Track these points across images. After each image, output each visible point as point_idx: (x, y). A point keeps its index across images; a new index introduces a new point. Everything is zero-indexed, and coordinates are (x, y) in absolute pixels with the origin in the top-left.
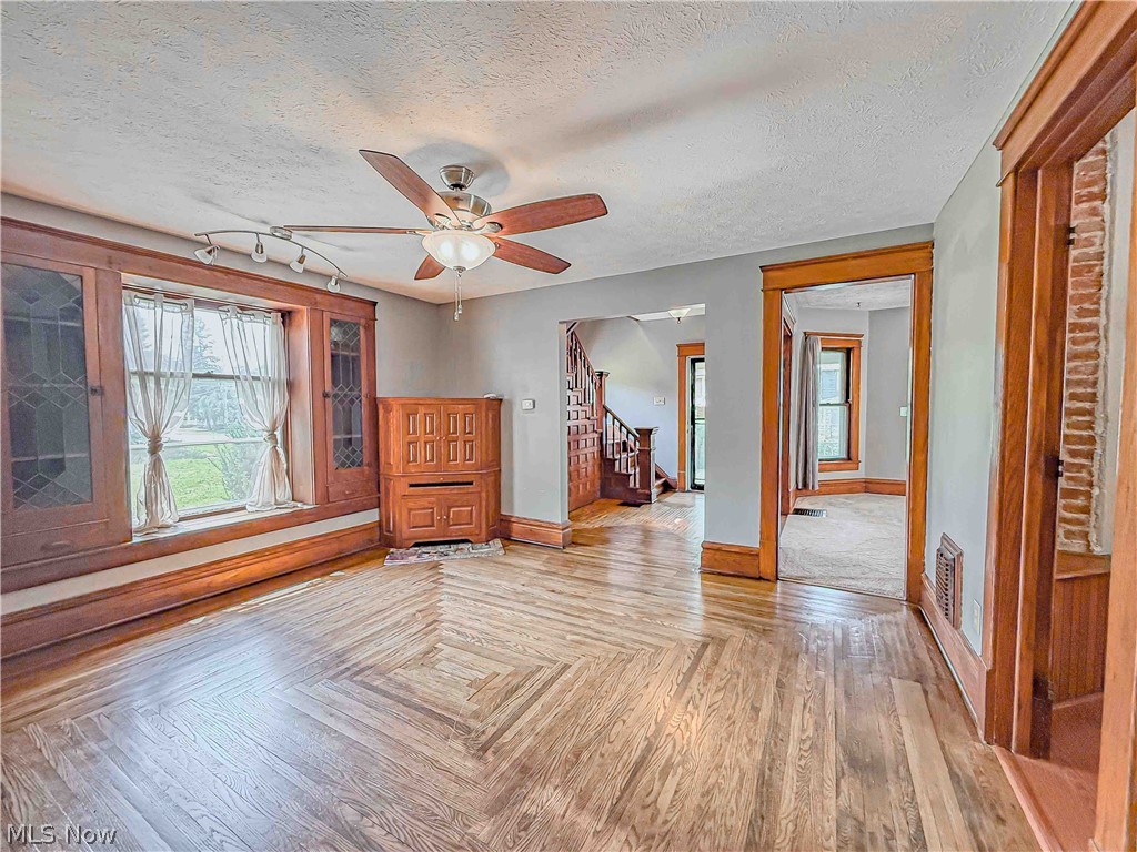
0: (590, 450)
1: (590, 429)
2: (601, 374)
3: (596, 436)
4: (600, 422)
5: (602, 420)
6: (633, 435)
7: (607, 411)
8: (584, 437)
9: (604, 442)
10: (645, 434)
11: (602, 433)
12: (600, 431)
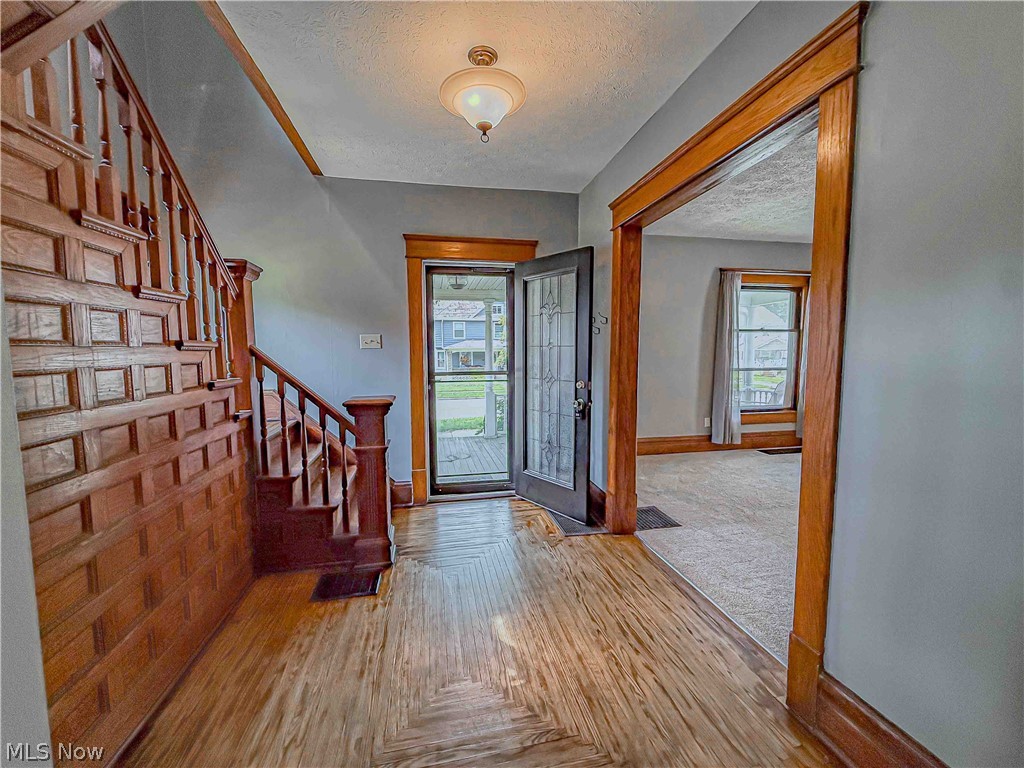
0: (220, 471)
1: (214, 413)
2: (240, 268)
3: (232, 428)
4: (244, 391)
5: (247, 384)
6: (337, 417)
7: (261, 361)
8: (197, 441)
9: (258, 438)
10: (369, 414)
11: (250, 419)
12: (244, 414)
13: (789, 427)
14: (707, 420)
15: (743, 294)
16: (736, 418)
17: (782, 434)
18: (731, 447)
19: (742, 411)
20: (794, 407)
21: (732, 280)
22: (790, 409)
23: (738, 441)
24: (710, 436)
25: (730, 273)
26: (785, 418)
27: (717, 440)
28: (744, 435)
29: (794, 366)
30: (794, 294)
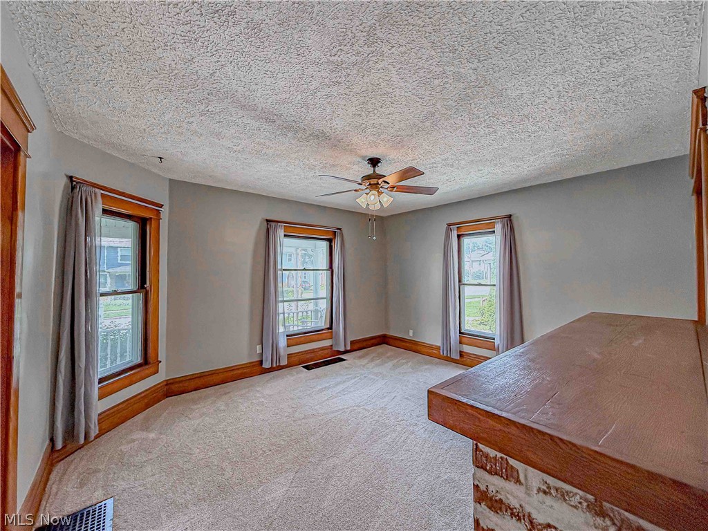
13: (327, 343)
14: (259, 347)
15: (286, 240)
16: (282, 342)
17: (322, 349)
18: (281, 368)
19: (287, 336)
20: (331, 328)
21: (275, 229)
22: (328, 329)
23: (284, 362)
24: (262, 361)
25: (273, 224)
26: (324, 336)
27: (266, 365)
28: (289, 356)
29: (330, 295)
30: (328, 243)
